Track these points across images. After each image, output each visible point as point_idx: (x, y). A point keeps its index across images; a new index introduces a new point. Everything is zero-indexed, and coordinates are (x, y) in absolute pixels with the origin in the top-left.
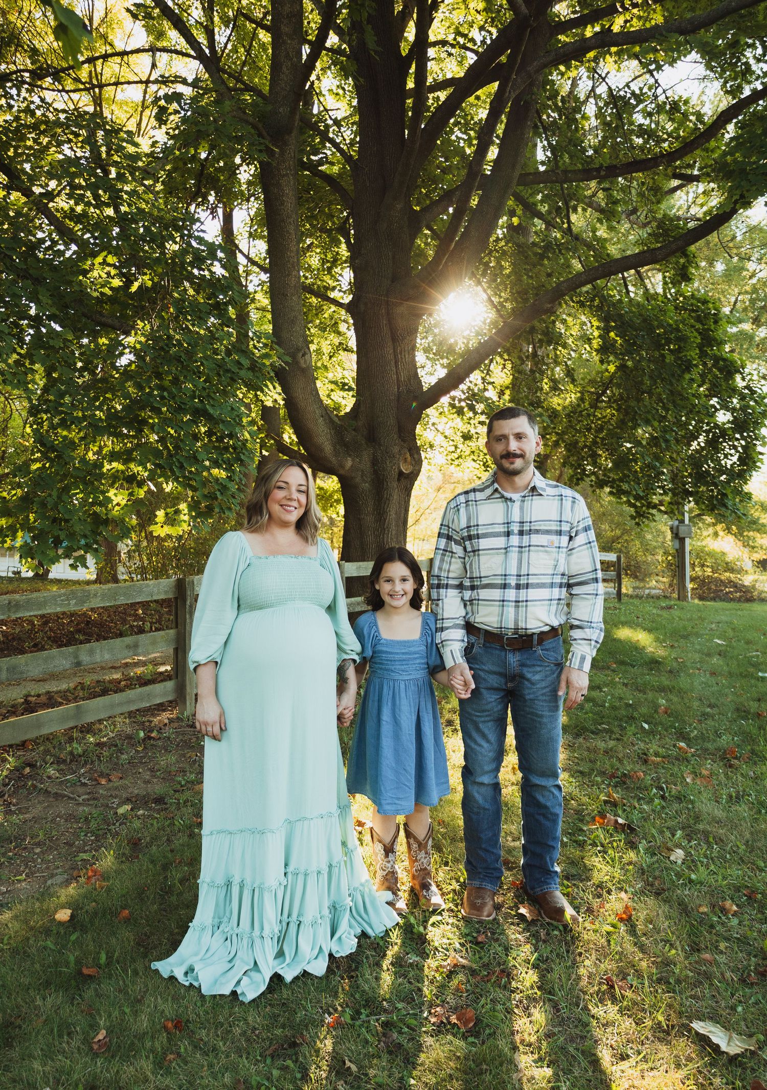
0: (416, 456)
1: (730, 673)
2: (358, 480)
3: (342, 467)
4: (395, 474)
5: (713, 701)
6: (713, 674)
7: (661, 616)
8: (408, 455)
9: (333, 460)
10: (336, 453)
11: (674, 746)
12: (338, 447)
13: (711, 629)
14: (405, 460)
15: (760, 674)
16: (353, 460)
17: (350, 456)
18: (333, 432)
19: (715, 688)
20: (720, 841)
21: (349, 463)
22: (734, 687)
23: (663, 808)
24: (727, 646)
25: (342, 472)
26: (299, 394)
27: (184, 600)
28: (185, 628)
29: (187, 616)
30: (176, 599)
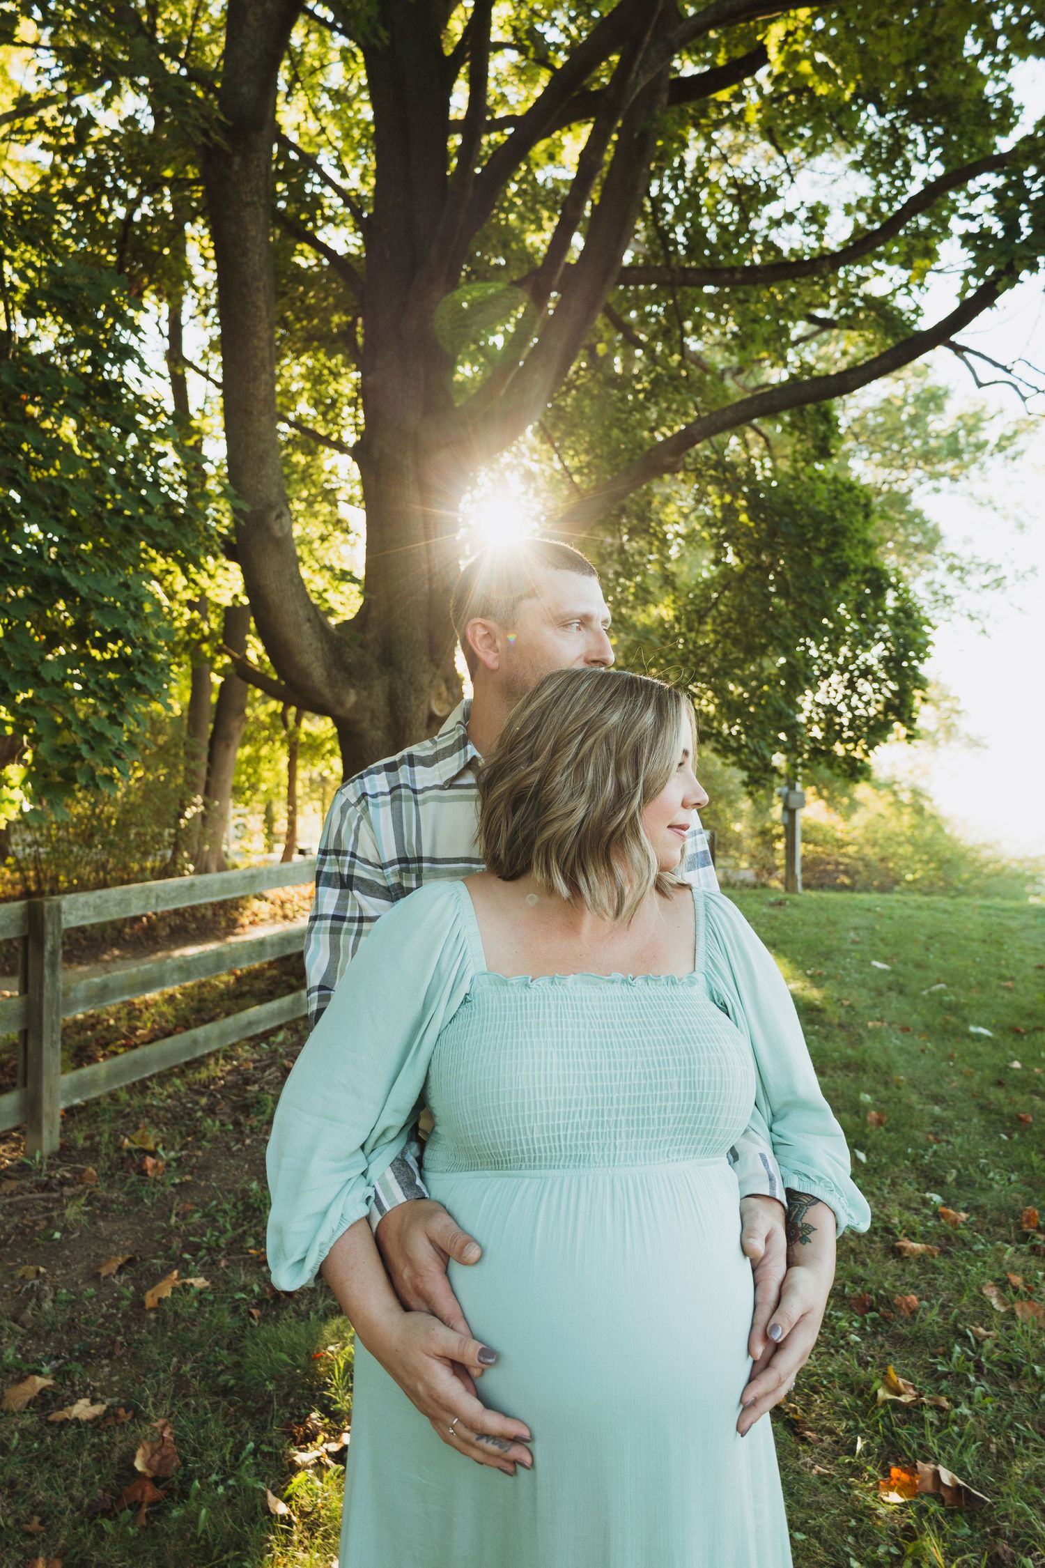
0: (455, 691)
1: (927, 1027)
2: (365, 724)
3: (341, 703)
4: (422, 716)
5: (934, 1088)
6: (905, 1029)
7: (776, 918)
8: (443, 689)
9: (327, 692)
10: (331, 682)
11: (925, 1203)
12: (334, 672)
13: (854, 942)
14: (439, 696)
15: (973, 1029)
16: (358, 694)
17: (354, 686)
18: (326, 647)
19: (924, 1061)
21: (351, 698)
22: (951, 1057)
24: (892, 972)
25: (340, 712)
26: (271, 582)
27: (41, 943)
28: (41, 995)
29: (47, 972)
30: (25, 939)
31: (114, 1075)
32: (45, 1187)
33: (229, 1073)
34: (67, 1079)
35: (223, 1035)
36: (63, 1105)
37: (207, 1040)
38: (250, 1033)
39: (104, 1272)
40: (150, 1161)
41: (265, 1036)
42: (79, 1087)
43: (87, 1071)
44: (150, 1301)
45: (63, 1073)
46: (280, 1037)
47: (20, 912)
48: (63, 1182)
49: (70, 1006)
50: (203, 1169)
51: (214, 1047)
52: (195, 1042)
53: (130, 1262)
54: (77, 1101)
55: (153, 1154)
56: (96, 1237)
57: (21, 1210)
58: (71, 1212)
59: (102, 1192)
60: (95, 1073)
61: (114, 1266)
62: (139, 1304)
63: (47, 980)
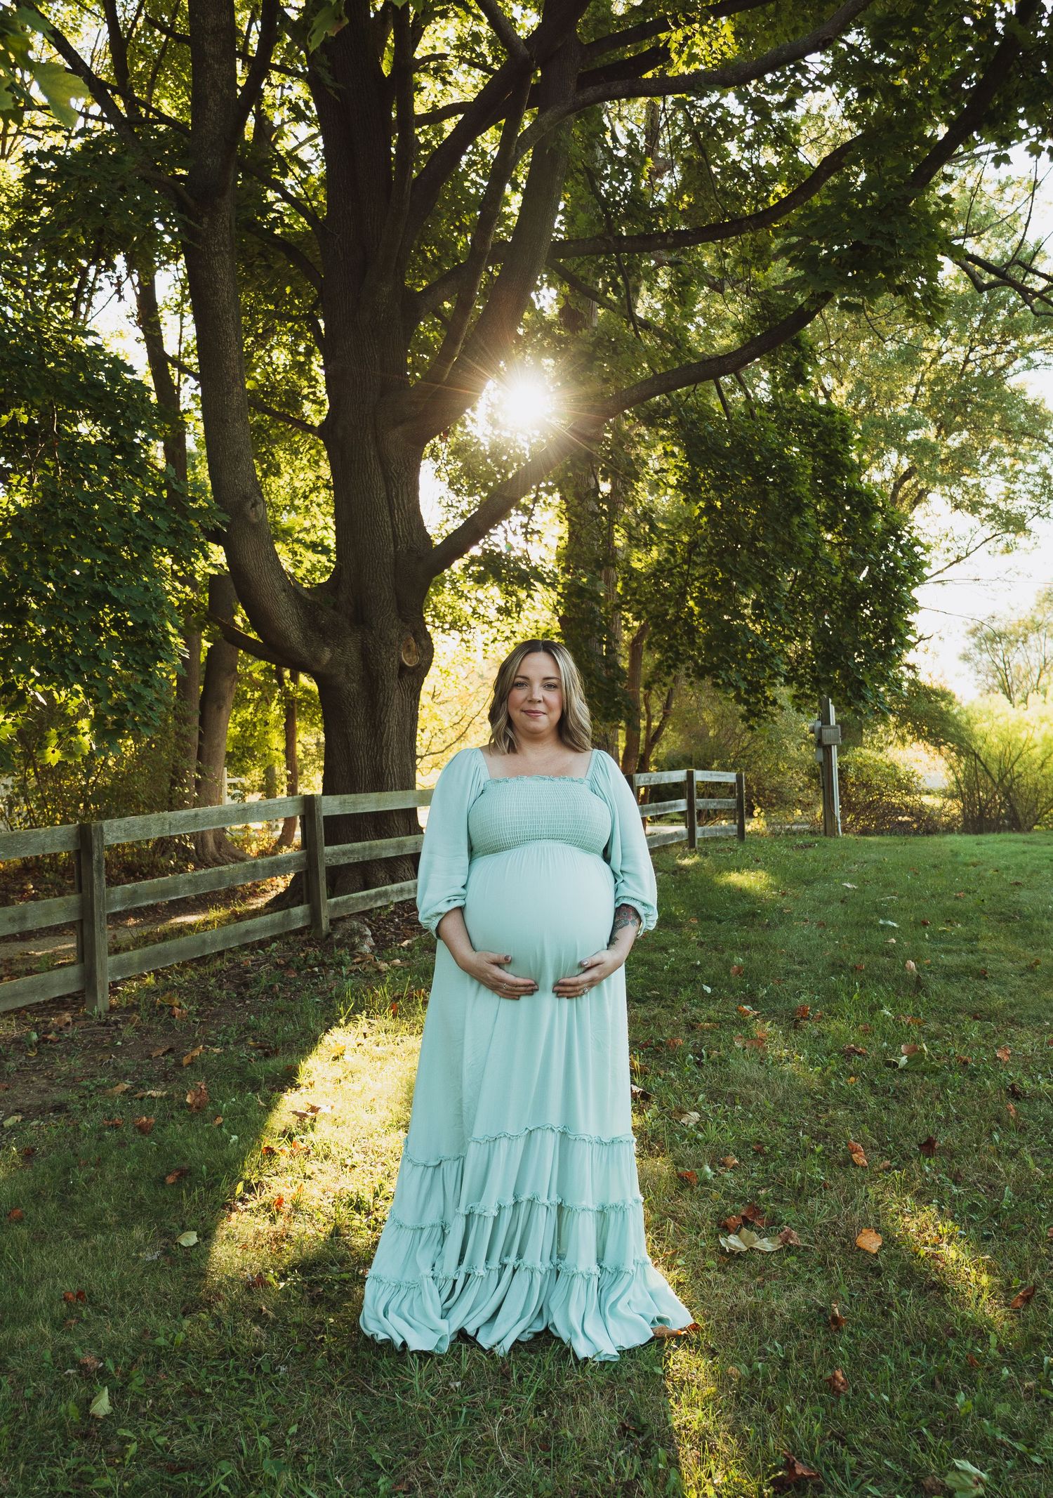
0: (424, 645)
2: (341, 678)
4: (394, 668)
7: (791, 857)
8: (412, 641)
9: (304, 651)
10: (307, 642)
12: (310, 633)
16: (332, 651)
17: (327, 645)
20: (747, 1102)
21: (327, 655)
23: (693, 1074)
24: (856, 890)
25: (316, 667)
27: (90, 854)
28: (92, 893)
29: (95, 875)
30: (78, 852)
31: (145, 962)
32: (104, 1024)
33: (232, 968)
34: (111, 960)
35: (226, 939)
36: (109, 979)
37: (214, 943)
38: (248, 940)
39: (154, 1055)
40: (177, 1010)
41: (262, 944)
42: (120, 968)
43: (124, 955)
44: (185, 1061)
45: (110, 954)
46: (274, 945)
47: (74, 832)
48: (116, 1023)
49: (111, 904)
50: (217, 1015)
51: (220, 949)
52: (204, 942)
53: (171, 1050)
54: (119, 978)
55: (180, 1006)
56: (146, 1044)
57: (93, 1034)
58: (126, 1034)
59: (146, 1024)
60: (131, 958)
61: (161, 1052)
62: (179, 1065)
63: (96, 882)
